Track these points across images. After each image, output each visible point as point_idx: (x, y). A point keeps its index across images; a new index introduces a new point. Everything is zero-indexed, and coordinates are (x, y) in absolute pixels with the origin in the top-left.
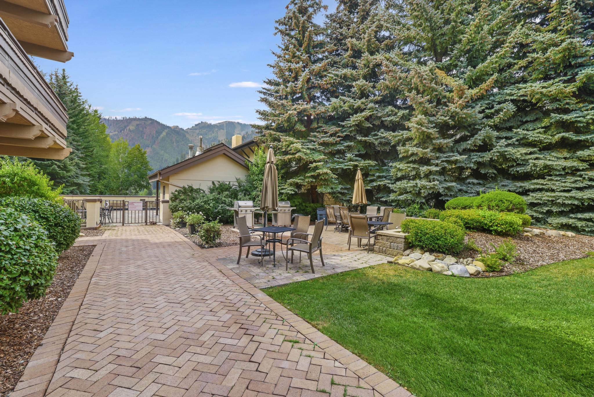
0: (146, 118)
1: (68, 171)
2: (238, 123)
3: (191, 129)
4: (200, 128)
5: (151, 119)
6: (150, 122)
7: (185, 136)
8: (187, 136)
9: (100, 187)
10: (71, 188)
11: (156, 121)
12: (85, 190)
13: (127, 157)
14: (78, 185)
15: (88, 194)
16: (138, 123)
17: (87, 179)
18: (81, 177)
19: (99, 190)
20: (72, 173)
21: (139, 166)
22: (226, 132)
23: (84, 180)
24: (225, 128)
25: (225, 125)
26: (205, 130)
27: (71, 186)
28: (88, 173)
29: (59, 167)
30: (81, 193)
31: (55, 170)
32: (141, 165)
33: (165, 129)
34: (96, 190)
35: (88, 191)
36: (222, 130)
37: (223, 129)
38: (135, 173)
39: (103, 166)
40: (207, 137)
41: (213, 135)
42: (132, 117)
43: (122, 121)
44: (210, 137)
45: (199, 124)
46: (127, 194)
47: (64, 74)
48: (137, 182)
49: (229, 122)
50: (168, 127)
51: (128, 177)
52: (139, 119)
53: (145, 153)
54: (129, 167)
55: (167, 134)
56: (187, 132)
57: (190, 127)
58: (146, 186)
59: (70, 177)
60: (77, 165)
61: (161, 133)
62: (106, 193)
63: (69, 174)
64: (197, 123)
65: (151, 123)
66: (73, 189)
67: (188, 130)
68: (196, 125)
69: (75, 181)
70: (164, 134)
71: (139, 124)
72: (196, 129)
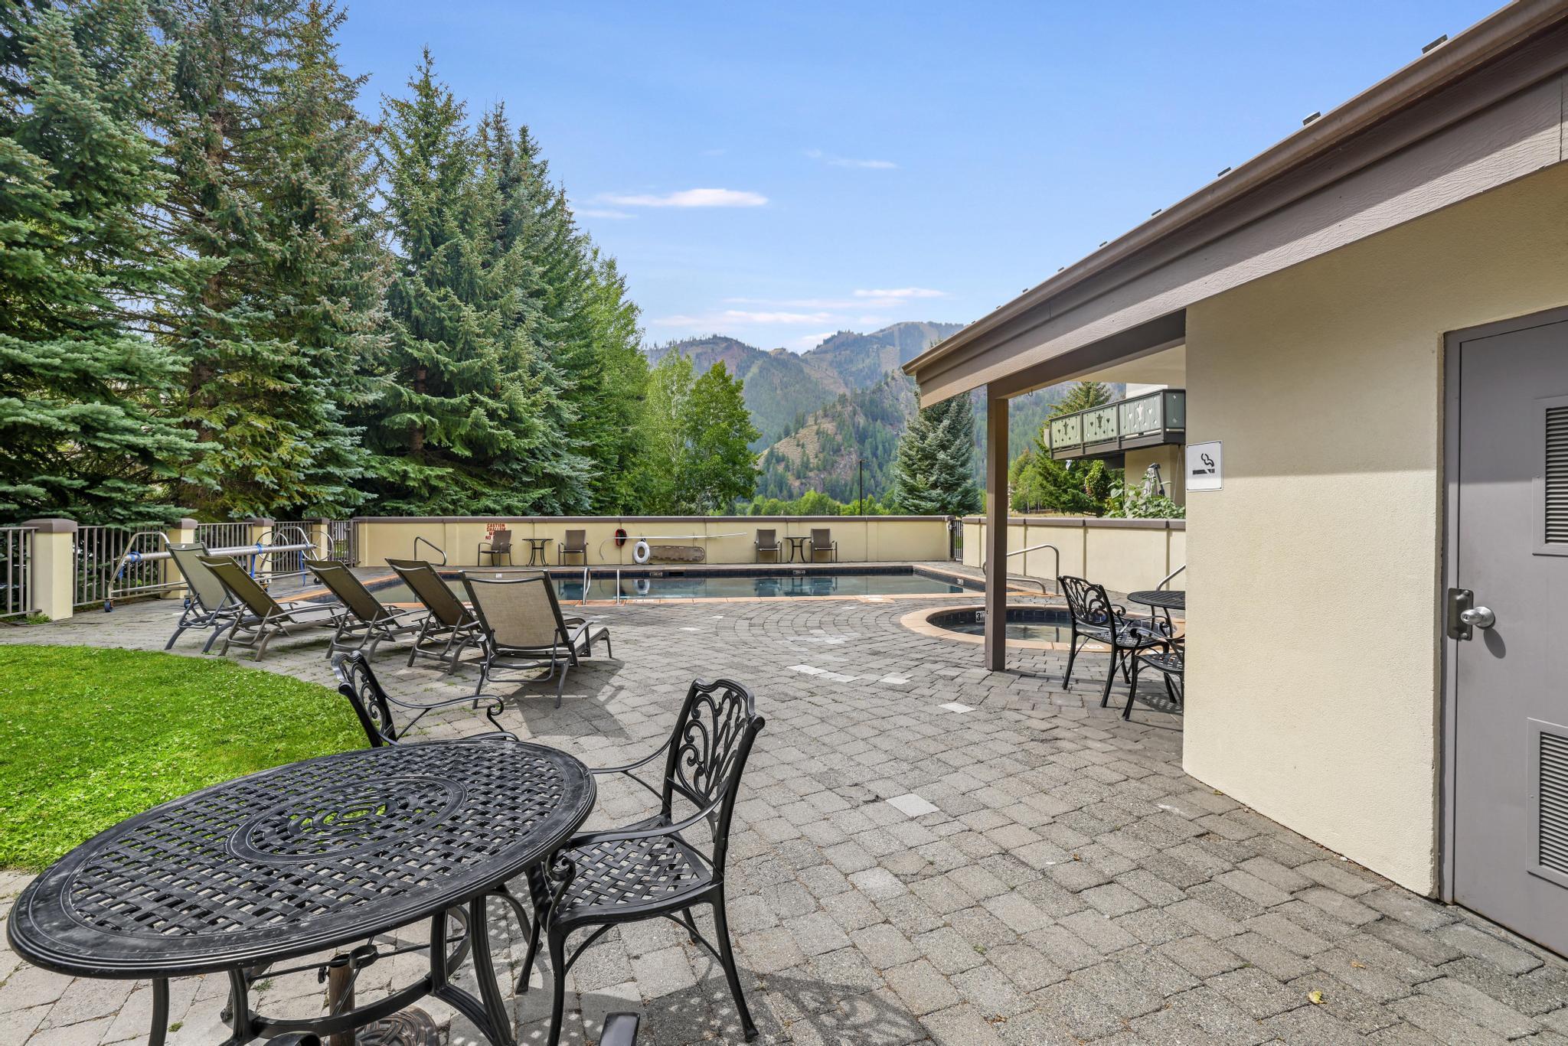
0: (715, 336)
1: (521, 434)
2: (931, 324)
3: (814, 353)
4: (837, 348)
5: (726, 339)
6: (724, 345)
7: (802, 371)
8: (807, 370)
9: (623, 491)
10: (537, 494)
11: (737, 342)
12: (578, 501)
13: (688, 402)
14: (557, 482)
15: (586, 513)
16: (699, 350)
17: (586, 463)
18: (568, 457)
19: (621, 502)
20: (536, 441)
21: (724, 425)
22: (901, 350)
23: (576, 467)
24: (897, 342)
25: (896, 334)
26: (848, 352)
27: (538, 485)
28: (588, 444)
29: (492, 414)
30: (567, 510)
31: (483, 427)
32: (730, 425)
33: (755, 357)
34: (613, 502)
35: (587, 504)
36: (889, 348)
37: (894, 345)
38: (710, 448)
39: (631, 429)
40: (854, 369)
41: (867, 361)
42: (686, 339)
43: (667, 349)
44: (861, 366)
45: (833, 337)
46: (691, 512)
47: (524, 142)
48: (717, 476)
49: (907, 326)
50: (764, 354)
51: (695, 463)
52: (701, 343)
53: (739, 387)
54: (695, 432)
55: (762, 369)
56: (805, 361)
57: (812, 347)
58: (744, 487)
59: (532, 453)
60: (551, 411)
61: (749, 367)
62: (638, 510)
63: (524, 443)
64: (828, 335)
65: (728, 348)
66: (543, 497)
67: (809, 357)
68: (826, 342)
69: (549, 467)
70: (754, 370)
71: (701, 354)
72: (826, 352)
